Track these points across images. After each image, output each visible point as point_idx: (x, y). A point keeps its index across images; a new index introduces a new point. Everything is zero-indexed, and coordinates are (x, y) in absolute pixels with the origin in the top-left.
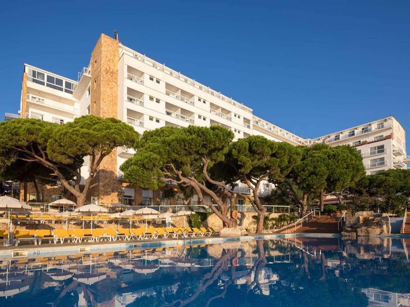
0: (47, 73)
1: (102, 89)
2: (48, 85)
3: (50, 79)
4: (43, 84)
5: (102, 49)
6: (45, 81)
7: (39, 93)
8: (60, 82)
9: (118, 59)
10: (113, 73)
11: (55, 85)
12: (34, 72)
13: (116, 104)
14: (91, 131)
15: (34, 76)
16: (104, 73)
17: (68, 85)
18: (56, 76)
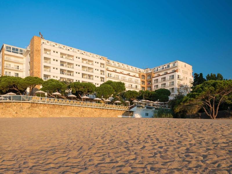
0: (12, 47)
1: (34, 58)
2: (13, 52)
3: (13, 49)
4: (10, 51)
5: (34, 42)
6: (11, 50)
7: (9, 55)
8: (17, 50)
9: (40, 45)
10: (39, 51)
11: (15, 51)
12: (7, 47)
13: (40, 63)
14: (29, 82)
15: (7, 48)
16: (35, 51)
17: (21, 51)
18: (16, 47)
